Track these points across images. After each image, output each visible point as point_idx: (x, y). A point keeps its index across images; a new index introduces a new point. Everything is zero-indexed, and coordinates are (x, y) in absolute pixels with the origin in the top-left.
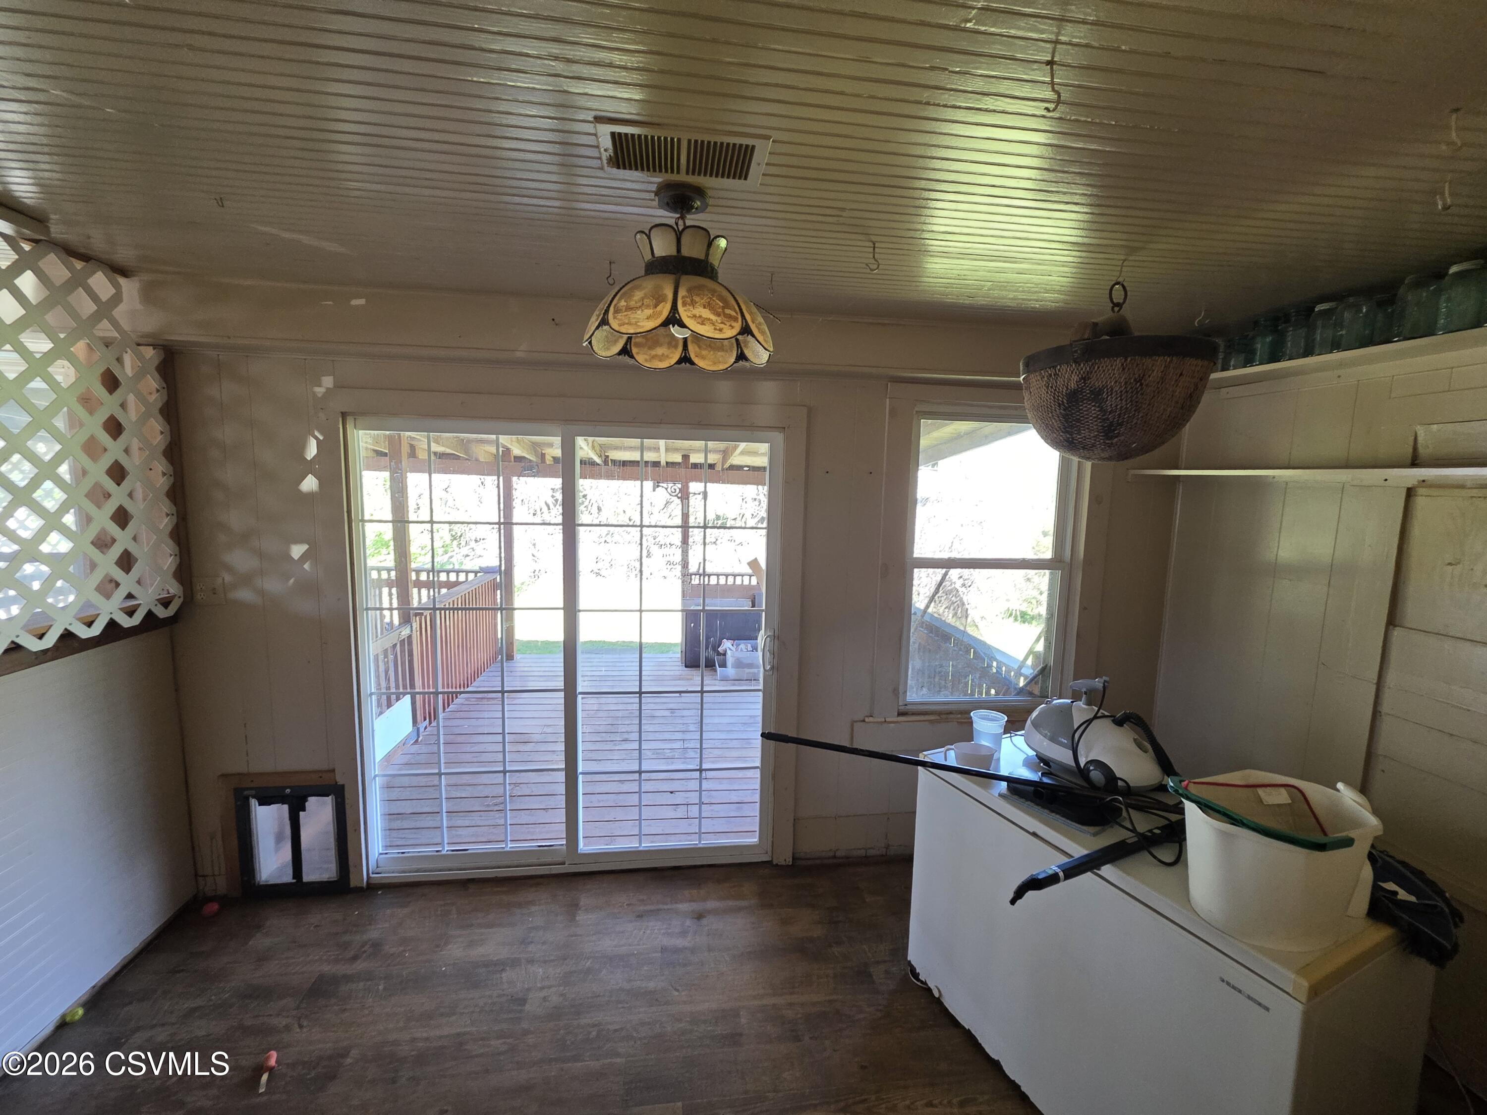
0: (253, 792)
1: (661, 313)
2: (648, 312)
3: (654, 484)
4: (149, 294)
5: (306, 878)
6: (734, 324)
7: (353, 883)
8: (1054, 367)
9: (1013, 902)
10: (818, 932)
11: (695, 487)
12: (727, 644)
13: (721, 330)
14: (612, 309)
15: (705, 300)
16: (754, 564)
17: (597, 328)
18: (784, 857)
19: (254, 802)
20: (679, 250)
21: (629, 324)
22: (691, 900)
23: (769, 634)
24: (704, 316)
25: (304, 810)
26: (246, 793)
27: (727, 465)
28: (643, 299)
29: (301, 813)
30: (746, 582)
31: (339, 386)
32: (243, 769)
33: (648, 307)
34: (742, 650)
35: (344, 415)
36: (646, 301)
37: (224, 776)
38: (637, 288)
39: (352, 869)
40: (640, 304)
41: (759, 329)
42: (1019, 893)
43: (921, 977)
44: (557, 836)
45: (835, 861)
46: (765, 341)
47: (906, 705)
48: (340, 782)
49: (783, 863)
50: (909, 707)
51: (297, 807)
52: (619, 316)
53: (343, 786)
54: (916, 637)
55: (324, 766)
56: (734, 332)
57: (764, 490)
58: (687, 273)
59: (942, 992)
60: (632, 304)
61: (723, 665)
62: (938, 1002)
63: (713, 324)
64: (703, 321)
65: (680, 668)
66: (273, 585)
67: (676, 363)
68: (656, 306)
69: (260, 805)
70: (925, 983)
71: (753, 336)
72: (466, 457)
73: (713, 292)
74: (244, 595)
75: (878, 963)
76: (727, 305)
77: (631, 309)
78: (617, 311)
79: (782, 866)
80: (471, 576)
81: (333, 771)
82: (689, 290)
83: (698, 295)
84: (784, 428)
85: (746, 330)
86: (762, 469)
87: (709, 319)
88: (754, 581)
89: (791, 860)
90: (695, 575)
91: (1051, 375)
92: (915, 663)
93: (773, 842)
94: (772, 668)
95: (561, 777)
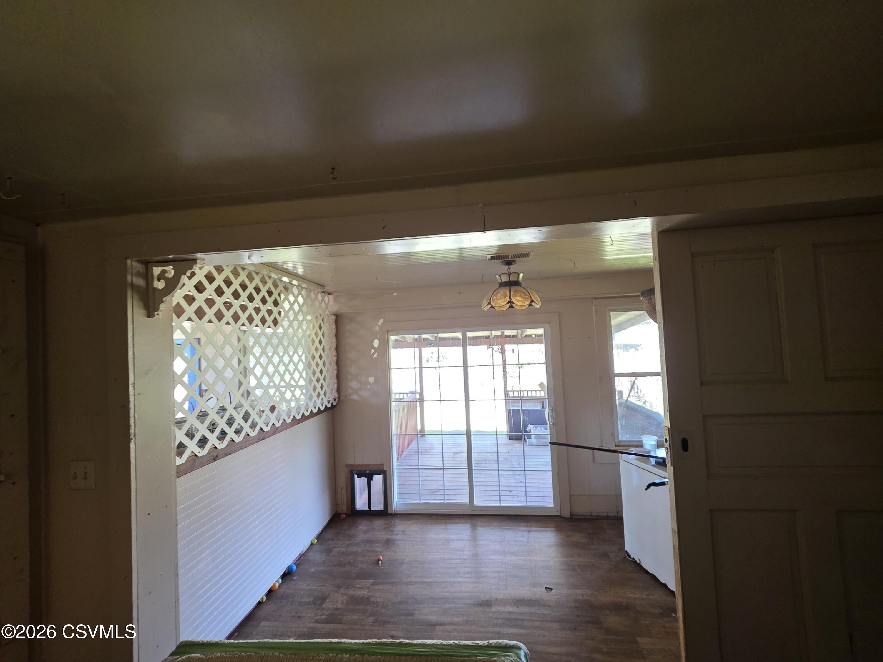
0: (356, 472)
1: (506, 300)
2: (503, 300)
3: (488, 347)
4: (336, 300)
5: (373, 509)
6: (528, 300)
7: (389, 512)
8: (650, 296)
9: (646, 490)
10: (583, 540)
11: (508, 347)
12: (530, 427)
13: (525, 303)
14: (491, 299)
15: (519, 294)
16: (541, 385)
17: (487, 305)
18: (566, 513)
19: (356, 476)
20: (509, 279)
21: (497, 304)
22: (525, 526)
23: (550, 409)
24: (519, 299)
25: (372, 480)
26: (354, 472)
27: (524, 335)
28: (500, 296)
29: (371, 481)
30: (538, 395)
31: (385, 322)
32: (352, 463)
33: (502, 299)
34: (539, 430)
35: (387, 331)
36: (502, 297)
37: (347, 465)
38: (498, 293)
39: (389, 506)
40: (500, 298)
41: (536, 299)
42: (649, 486)
43: (632, 557)
44: (465, 499)
45: (591, 517)
46: (538, 303)
47: (619, 442)
48: (385, 469)
49: (566, 516)
50: (620, 443)
51: (370, 479)
52: (494, 301)
53: (386, 470)
54: (620, 411)
55: (379, 463)
56: (529, 303)
57: (543, 346)
58: (512, 285)
59: (641, 560)
60: (498, 298)
61: (529, 437)
62: (639, 565)
63: (522, 301)
64: (519, 301)
65: (507, 440)
66: (364, 393)
67: (508, 308)
68: (505, 298)
69: (358, 477)
70: (633, 559)
71: (534, 302)
72: (403, 340)
73: (521, 291)
74: (355, 397)
75: (612, 552)
76: (526, 295)
77: (498, 299)
78: (493, 300)
79: (565, 518)
80: (405, 396)
81: (383, 465)
82: (514, 292)
83: (517, 293)
84: (549, 322)
85: (532, 301)
86: (541, 335)
87: (521, 300)
88: (542, 394)
89: (570, 515)
90: (511, 391)
91: (649, 299)
92: (621, 423)
93: (560, 506)
94: (553, 424)
95: (466, 471)
